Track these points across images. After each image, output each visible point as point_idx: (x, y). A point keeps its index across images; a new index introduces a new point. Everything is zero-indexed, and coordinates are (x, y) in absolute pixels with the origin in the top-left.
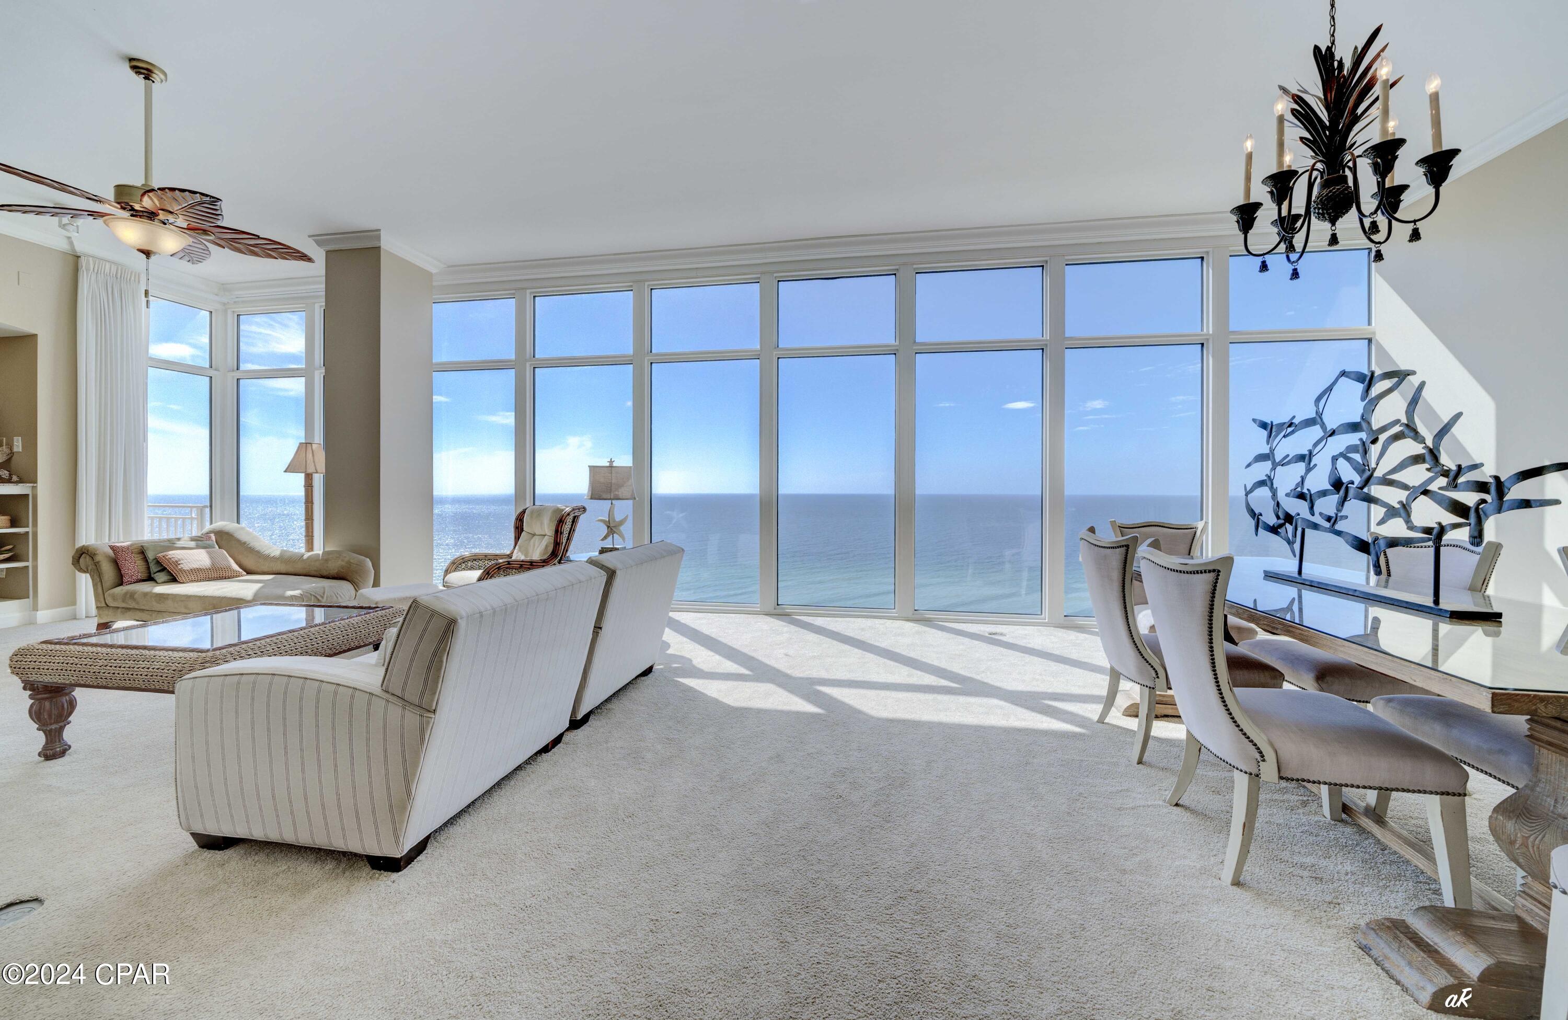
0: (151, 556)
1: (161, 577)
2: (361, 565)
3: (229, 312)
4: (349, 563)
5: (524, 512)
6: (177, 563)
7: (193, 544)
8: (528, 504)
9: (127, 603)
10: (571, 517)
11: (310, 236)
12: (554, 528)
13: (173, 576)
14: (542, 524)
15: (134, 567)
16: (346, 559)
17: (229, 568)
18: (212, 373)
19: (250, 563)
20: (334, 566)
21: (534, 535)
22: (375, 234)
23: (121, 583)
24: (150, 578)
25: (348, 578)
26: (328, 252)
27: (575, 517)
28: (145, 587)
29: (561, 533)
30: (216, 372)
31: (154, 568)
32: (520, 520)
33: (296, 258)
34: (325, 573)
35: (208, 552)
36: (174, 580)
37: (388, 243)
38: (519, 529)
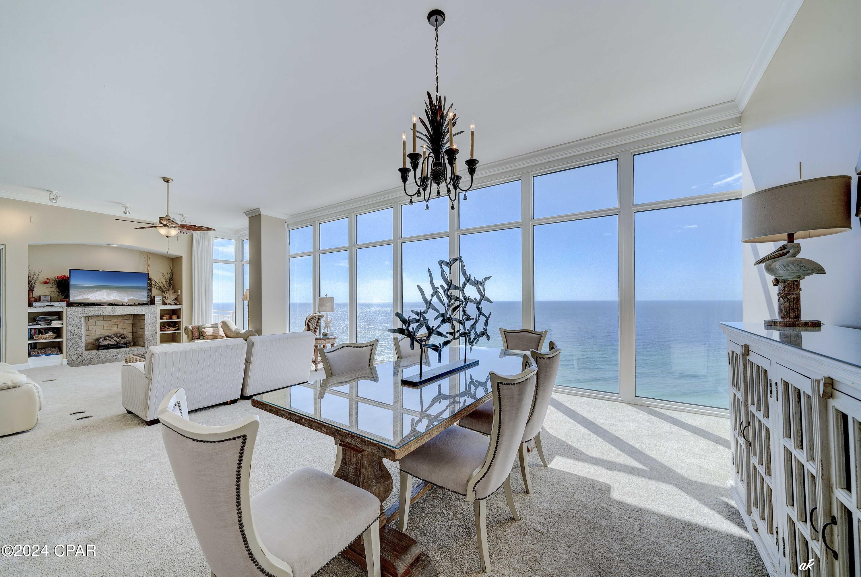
0: (200, 330)
1: (202, 337)
3: (240, 239)
7: (211, 326)
10: (316, 319)
11: (244, 213)
15: (196, 334)
18: (235, 263)
19: (228, 334)
22: (258, 210)
23: (193, 339)
24: (199, 338)
26: (249, 218)
27: (319, 319)
29: (309, 326)
30: (236, 262)
31: (201, 334)
33: (210, 230)
35: (214, 329)
37: (263, 212)
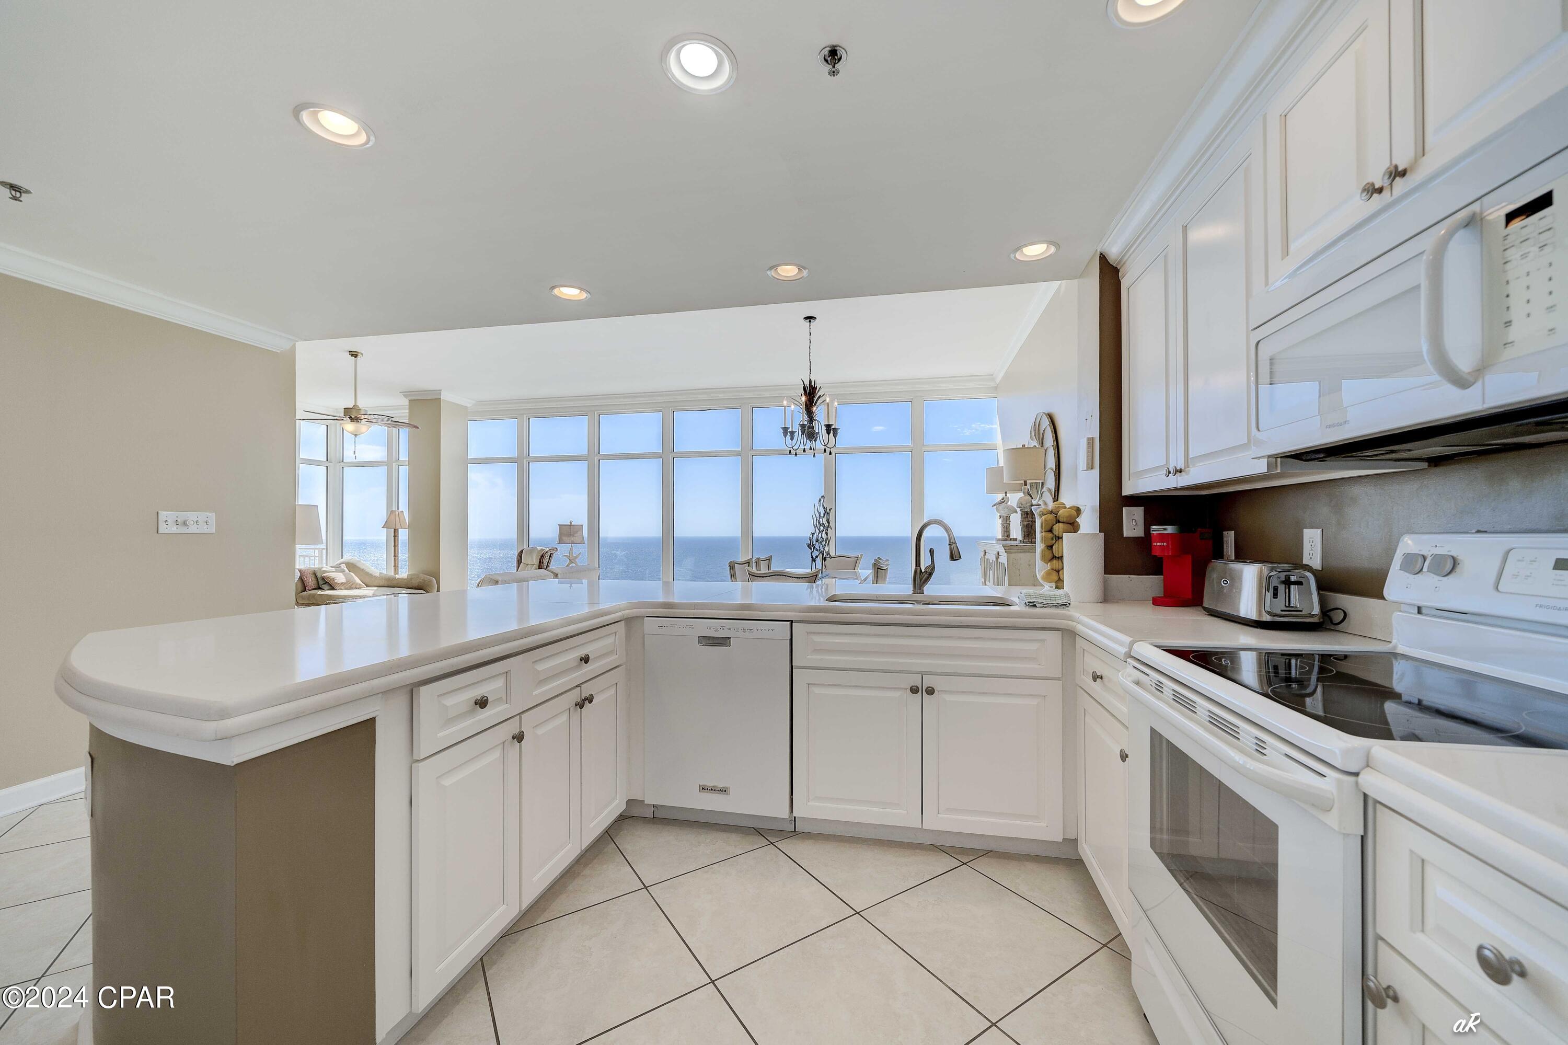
0: (319, 576)
1: (326, 587)
2: (430, 581)
4: (424, 580)
5: (522, 551)
6: (334, 580)
7: (333, 569)
8: (525, 547)
9: (310, 600)
10: (549, 554)
12: (538, 560)
13: (332, 586)
14: (532, 558)
15: (311, 582)
16: (422, 578)
17: (356, 583)
18: (328, 464)
19: (368, 581)
20: (415, 582)
21: (528, 565)
23: (305, 590)
24: (319, 588)
25: (424, 588)
27: (551, 554)
28: (319, 592)
29: (542, 563)
30: (330, 464)
31: (321, 582)
32: (520, 555)
34: (410, 586)
35: (343, 574)
36: (333, 588)
37: (445, 396)
38: (519, 561)
